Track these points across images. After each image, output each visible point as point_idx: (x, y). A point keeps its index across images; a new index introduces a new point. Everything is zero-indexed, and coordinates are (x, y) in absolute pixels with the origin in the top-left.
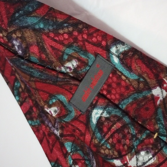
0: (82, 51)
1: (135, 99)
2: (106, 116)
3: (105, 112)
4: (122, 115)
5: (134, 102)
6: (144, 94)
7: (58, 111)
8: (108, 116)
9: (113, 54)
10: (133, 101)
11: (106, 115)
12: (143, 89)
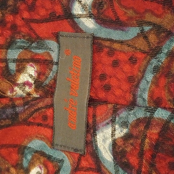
0: (33, 42)
1: (156, 69)
2: (122, 134)
3: (117, 126)
4: (149, 112)
5: (158, 76)
6: (166, 51)
7: (43, 171)
8: (125, 131)
9: (80, 17)
10: (155, 77)
11: (121, 131)
12: (158, 43)
